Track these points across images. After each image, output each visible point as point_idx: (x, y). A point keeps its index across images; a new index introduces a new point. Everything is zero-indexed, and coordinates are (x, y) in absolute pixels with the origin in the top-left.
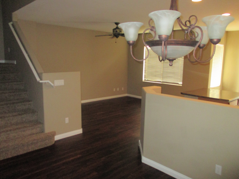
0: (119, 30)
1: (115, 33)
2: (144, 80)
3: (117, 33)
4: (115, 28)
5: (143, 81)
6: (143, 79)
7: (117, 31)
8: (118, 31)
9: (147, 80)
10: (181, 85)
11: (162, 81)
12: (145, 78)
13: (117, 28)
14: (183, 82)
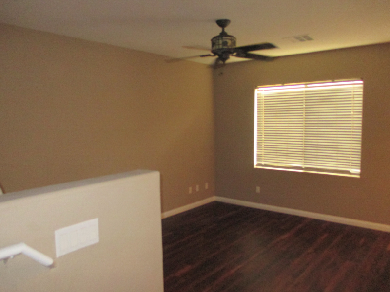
0: (231, 40)
1: (221, 47)
2: (258, 165)
3: (225, 47)
4: (218, 34)
5: (255, 167)
6: (255, 163)
7: (225, 44)
8: (229, 42)
9: (265, 165)
10: (358, 176)
11: (303, 166)
12: (258, 160)
13: (223, 34)
14: (362, 169)
